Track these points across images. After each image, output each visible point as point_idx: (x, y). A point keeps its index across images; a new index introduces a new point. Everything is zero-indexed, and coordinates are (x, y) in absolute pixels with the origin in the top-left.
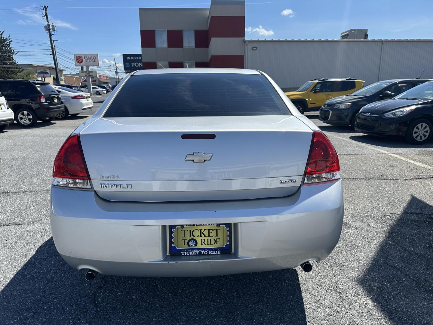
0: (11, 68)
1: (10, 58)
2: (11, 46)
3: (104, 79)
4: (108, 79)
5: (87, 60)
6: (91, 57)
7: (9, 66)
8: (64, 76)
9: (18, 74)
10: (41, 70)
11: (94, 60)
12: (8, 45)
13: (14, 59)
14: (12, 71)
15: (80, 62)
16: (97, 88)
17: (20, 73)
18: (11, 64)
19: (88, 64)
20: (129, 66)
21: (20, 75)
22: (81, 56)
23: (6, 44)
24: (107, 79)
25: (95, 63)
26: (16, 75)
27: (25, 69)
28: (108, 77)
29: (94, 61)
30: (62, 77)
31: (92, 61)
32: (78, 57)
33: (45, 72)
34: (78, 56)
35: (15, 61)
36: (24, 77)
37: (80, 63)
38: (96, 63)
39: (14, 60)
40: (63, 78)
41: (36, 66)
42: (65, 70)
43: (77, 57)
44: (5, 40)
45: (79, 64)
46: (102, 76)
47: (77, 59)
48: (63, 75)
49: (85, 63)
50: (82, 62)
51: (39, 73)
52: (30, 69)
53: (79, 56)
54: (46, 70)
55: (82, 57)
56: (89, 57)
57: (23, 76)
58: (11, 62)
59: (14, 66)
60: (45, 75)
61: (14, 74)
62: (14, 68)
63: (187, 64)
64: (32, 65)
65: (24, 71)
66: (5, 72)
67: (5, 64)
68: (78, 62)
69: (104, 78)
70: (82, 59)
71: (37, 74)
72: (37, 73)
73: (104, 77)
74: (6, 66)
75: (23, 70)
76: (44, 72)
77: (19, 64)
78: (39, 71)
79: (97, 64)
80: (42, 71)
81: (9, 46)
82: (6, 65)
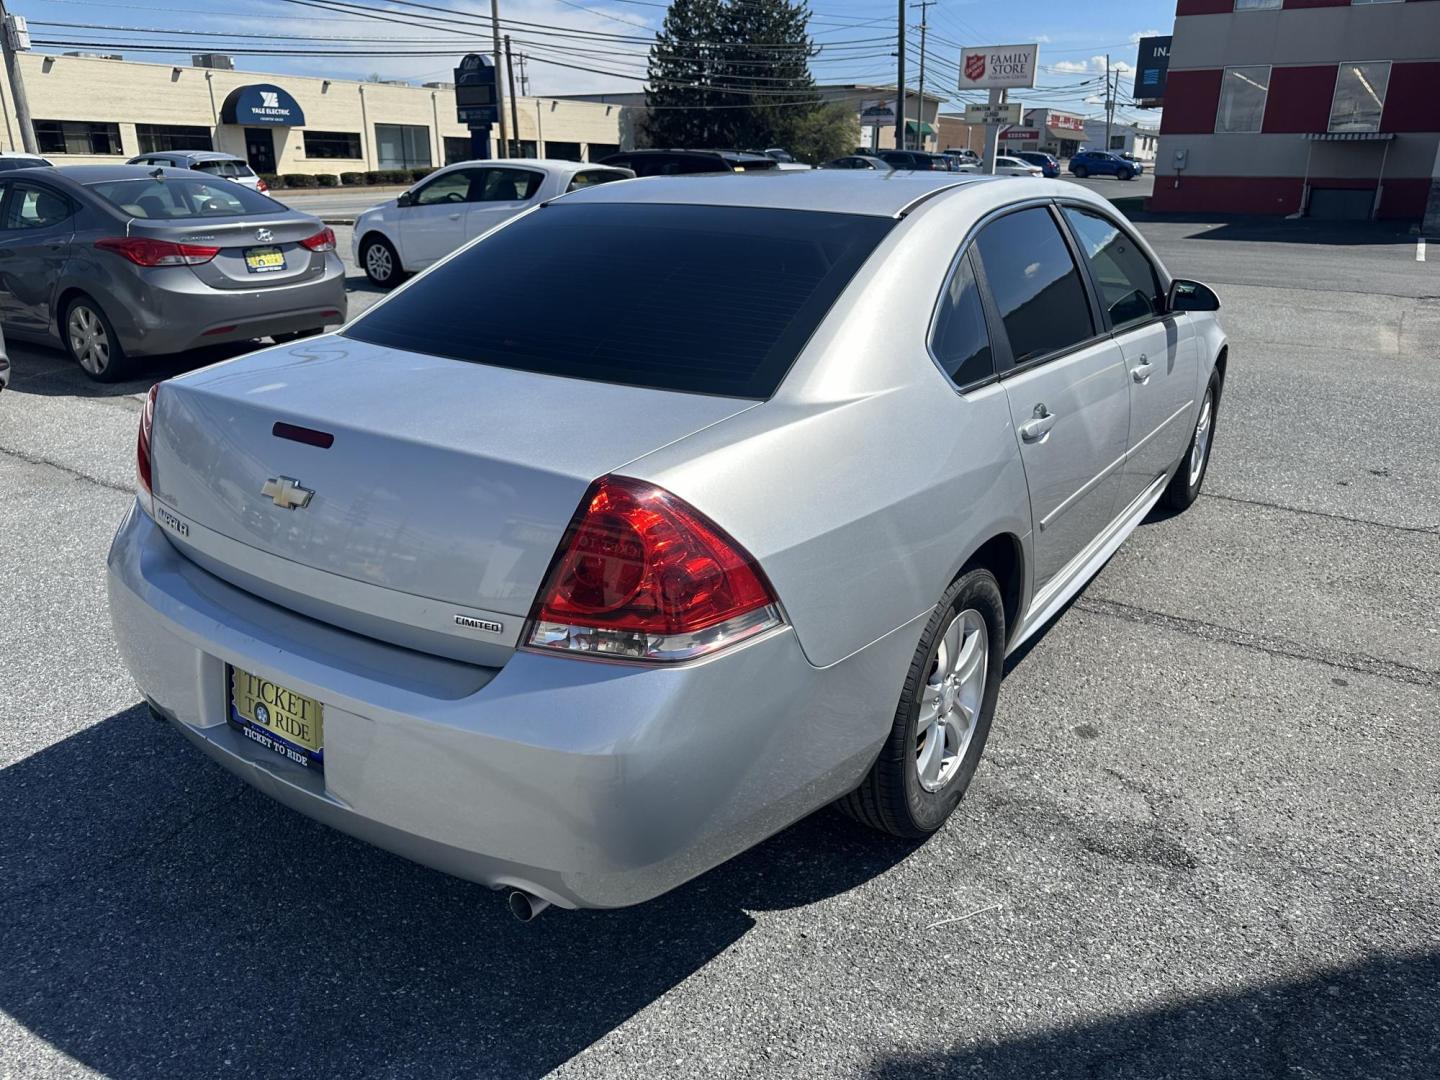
0: (795, 98)
1: (798, 68)
2: (805, 32)
3: (1068, 129)
4: (1081, 127)
5: (998, 68)
6: (1013, 58)
7: (791, 93)
8: (941, 121)
9: (810, 116)
10: (873, 104)
11: (1020, 64)
12: (800, 28)
13: (806, 71)
14: (796, 107)
15: (973, 75)
16: (1015, 164)
17: (814, 114)
18: (798, 85)
19: (1001, 83)
20: (1155, 82)
21: (815, 120)
22: (981, 54)
23: (796, 25)
24: (1076, 129)
25: (1023, 77)
26: (805, 119)
27: (830, 101)
28: (1081, 121)
29: (1019, 69)
30: (932, 123)
31: (1013, 69)
32: (973, 58)
33: (884, 109)
34: (972, 55)
35: (809, 75)
36: (824, 125)
37: (974, 78)
38: (1026, 77)
39: (807, 74)
40: (935, 127)
41: (864, 90)
42: (947, 101)
43: (969, 59)
44: (794, 15)
45: (970, 82)
46: (1062, 119)
47: (968, 66)
48: (937, 116)
49: (990, 77)
50: (981, 74)
51: (868, 113)
52: (847, 98)
53: (976, 56)
54: (886, 102)
55: (984, 57)
56: (1008, 57)
57: (822, 122)
58: (800, 79)
59: (805, 93)
60: (882, 118)
61: (800, 117)
62: (801, 98)
63: (1357, 71)
64: (853, 86)
65: (827, 107)
66: (777, 112)
67: (782, 85)
68: (969, 76)
69: (1066, 126)
70: (984, 65)
71: (859, 116)
72: (861, 110)
73: (1067, 120)
74: (786, 93)
75: (824, 104)
76: (881, 108)
77: (818, 83)
78: (868, 105)
79: (1026, 81)
80: (875, 105)
81: (802, 31)
82: (784, 89)
